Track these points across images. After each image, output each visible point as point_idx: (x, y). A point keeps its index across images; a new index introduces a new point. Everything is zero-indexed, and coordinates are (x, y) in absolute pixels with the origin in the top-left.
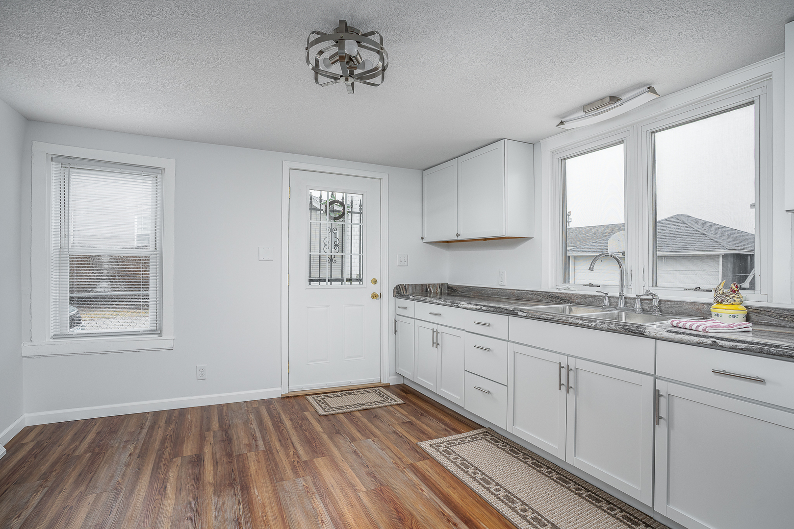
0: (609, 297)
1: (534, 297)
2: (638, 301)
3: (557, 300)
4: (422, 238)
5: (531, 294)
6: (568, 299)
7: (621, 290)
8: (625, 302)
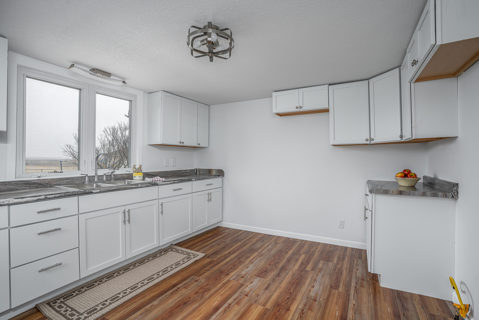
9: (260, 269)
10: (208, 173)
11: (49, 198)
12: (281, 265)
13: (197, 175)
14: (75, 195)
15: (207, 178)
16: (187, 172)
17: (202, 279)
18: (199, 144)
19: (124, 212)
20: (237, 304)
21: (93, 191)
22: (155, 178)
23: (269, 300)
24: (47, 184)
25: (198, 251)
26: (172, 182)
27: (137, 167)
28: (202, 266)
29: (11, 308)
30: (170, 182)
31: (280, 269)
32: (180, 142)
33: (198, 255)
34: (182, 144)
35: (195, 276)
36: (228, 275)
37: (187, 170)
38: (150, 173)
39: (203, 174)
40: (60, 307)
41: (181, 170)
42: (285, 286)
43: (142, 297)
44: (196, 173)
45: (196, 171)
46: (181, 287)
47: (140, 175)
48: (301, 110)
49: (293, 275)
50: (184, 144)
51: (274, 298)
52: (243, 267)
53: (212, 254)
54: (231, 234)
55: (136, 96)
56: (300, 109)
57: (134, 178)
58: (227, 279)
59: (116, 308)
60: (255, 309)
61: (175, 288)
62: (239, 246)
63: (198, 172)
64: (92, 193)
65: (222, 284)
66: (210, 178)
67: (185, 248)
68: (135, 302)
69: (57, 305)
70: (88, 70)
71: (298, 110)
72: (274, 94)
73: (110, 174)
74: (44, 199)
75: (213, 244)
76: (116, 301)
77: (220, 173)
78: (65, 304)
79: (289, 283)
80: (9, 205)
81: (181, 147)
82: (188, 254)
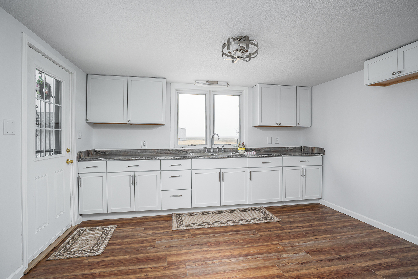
0: (207, 149)
1: (168, 152)
2: (217, 150)
3: (181, 152)
4: (87, 120)
5: (166, 151)
6: (186, 151)
7: (212, 146)
8: (213, 150)
9: (317, 248)
10: (311, 151)
11: (176, 159)
12: (345, 254)
13: (302, 152)
14: (189, 158)
15: (300, 155)
16: (292, 149)
17: (259, 235)
18: (299, 124)
19: (220, 173)
20: (264, 260)
21: (199, 157)
22: (252, 152)
23: (293, 271)
24: (187, 152)
25: (276, 216)
26: (260, 156)
27: (241, 143)
28: (268, 227)
29: (161, 210)
30: (259, 156)
31: (341, 257)
32: (277, 124)
33: (274, 219)
34: (279, 125)
35: (256, 231)
36: (281, 240)
37: (291, 147)
38: (254, 149)
39: (306, 152)
40: (179, 218)
41: (285, 147)
42: (325, 270)
43: (214, 229)
44: (301, 150)
45: (302, 149)
46: (240, 233)
47: (242, 150)
48: (402, 75)
49: (348, 268)
50: (282, 125)
51: (301, 273)
52: (302, 240)
53: (287, 222)
54: (324, 212)
55: (242, 92)
56: (399, 74)
57: (239, 152)
58: (277, 242)
59: (198, 228)
60: (274, 270)
61: (236, 233)
62: (320, 224)
63: (303, 150)
64: (198, 158)
65: (269, 243)
66: (305, 155)
67: (270, 212)
68: (208, 230)
69: (179, 217)
70: (205, 82)
71: (396, 76)
72: (366, 63)
73: (221, 148)
74: (174, 159)
75: (296, 215)
76: (200, 225)
77: (321, 152)
78: (181, 218)
79: (334, 271)
80: (161, 160)
81: (278, 127)
82: (268, 215)
